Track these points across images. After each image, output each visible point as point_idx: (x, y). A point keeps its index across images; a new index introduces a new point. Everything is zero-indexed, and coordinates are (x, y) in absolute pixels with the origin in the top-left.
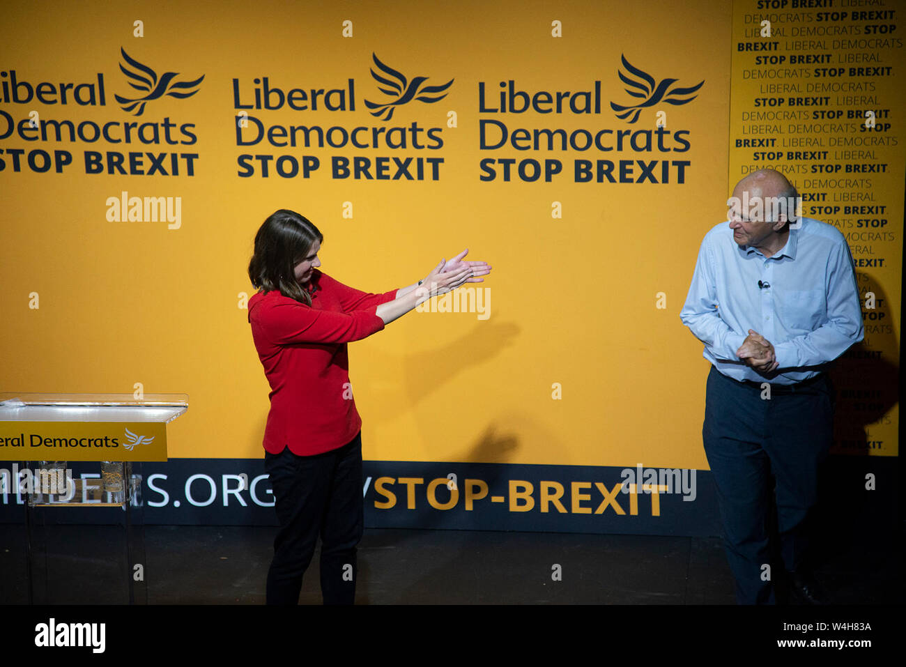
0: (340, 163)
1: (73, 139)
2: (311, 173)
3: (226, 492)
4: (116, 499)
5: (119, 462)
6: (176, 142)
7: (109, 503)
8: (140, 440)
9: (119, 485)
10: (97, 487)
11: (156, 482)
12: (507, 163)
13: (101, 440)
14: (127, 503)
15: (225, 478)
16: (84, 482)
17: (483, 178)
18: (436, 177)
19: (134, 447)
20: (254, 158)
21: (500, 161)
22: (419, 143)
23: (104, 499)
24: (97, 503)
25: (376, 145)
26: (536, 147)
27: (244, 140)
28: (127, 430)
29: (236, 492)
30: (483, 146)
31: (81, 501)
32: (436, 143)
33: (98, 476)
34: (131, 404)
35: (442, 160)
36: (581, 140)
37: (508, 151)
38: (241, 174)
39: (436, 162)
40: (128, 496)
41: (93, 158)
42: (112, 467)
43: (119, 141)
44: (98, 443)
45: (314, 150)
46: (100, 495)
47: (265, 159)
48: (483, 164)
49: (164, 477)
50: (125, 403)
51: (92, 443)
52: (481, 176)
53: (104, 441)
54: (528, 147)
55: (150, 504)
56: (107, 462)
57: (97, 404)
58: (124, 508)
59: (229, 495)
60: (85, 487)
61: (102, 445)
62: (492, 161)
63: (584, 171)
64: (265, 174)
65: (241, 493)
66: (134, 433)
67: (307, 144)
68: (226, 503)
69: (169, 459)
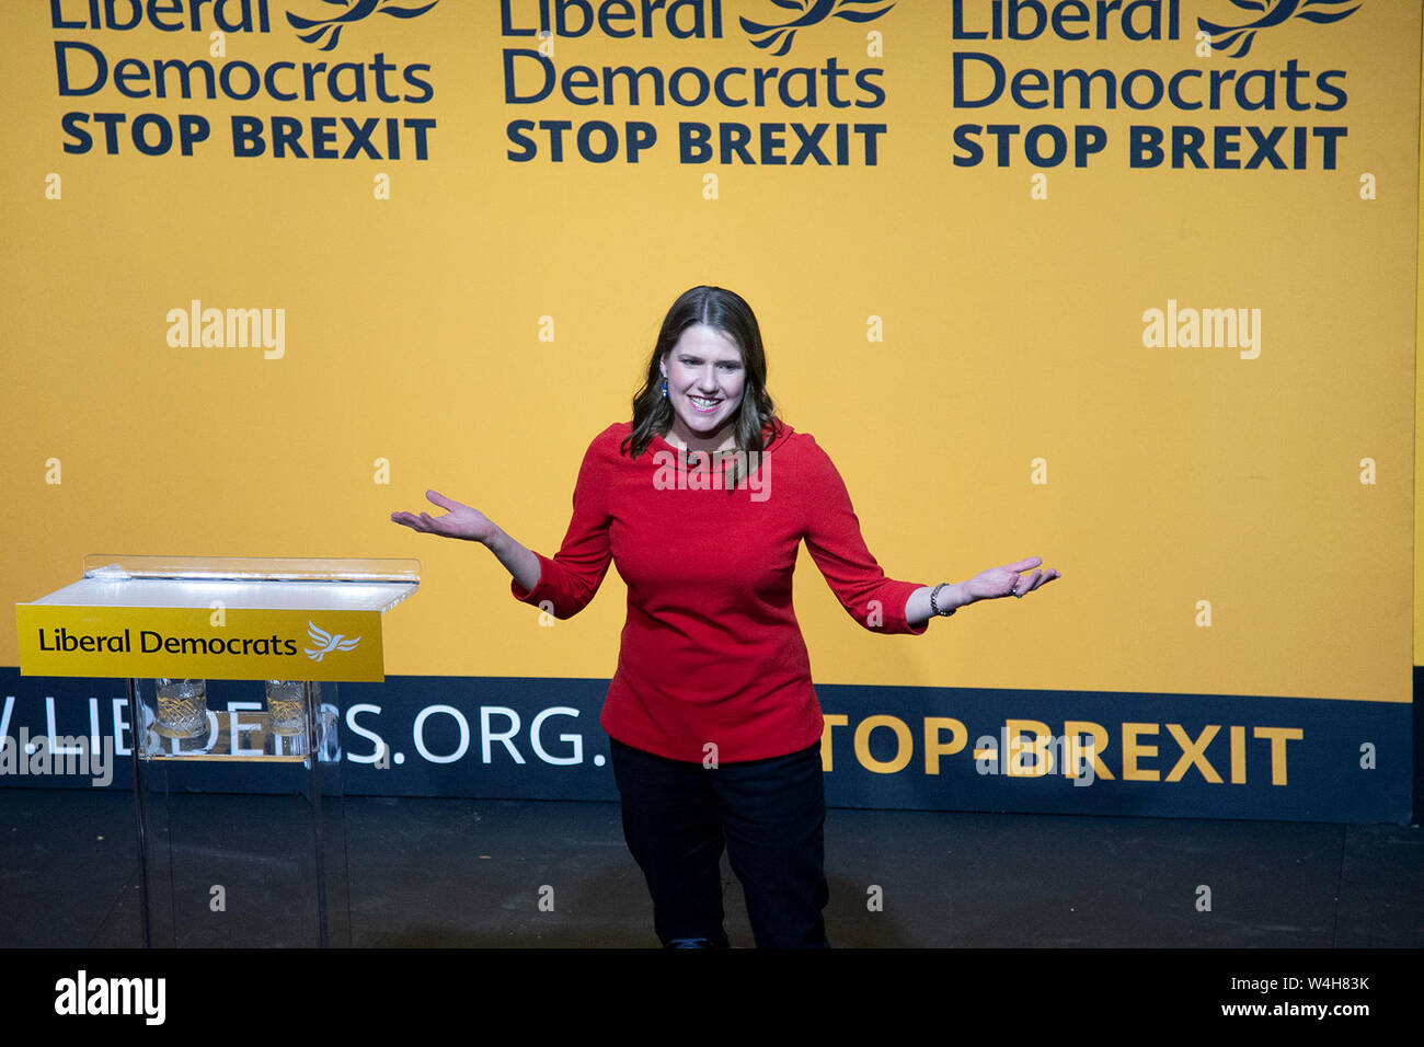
0: (695, 134)
1: (211, 94)
2: (641, 153)
3: (487, 737)
4: (294, 748)
5: (297, 682)
6: (396, 99)
7: (279, 756)
8: (334, 642)
9: (298, 724)
10: (258, 727)
11: (362, 719)
12: (1003, 132)
13: (266, 642)
14: (314, 757)
15: (486, 712)
16: (234, 717)
17: (958, 161)
18: (871, 159)
19: (324, 653)
20: (537, 126)
21: (992, 129)
22: (841, 97)
23: (269, 749)
24: (256, 755)
25: (760, 101)
26: (1059, 103)
27: (518, 94)
28: (313, 627)
29: (505, 738)
30: (959, 101)
31: (229, 752)
32: (871, 97)
33: (258, 706)
34: (317, 576)
35: (882, 128)
36: (1142, 90)
37: (1005, 111)
38: (513, 156)
39: (871, 132)
40: (314, 743)
41: (247, 128)
42: (285, 691)
43: (294, 97)
44: (261, 647)
45: (646, 111)
46: (262, 740)
47: (556, 128)
48: (960, 135)
49: (376, 710)
50: (306, 576)
51: (250, 646)
52: (955, 157)
53: (271, 645)
54: (1044, 104)
55: (352, 757)
56: (276, 682)
57: (257, 576)
58: (307, 765)
59: (492, 742)
60: (236, 727)
61: (267, 651)
62: (977, 130)
63: (1147, 146)
64: (557, 155)
65: (513, 739)
66: (324, 629)
67: (634, 100)
68: (487, 758)
69: (386, 677)
